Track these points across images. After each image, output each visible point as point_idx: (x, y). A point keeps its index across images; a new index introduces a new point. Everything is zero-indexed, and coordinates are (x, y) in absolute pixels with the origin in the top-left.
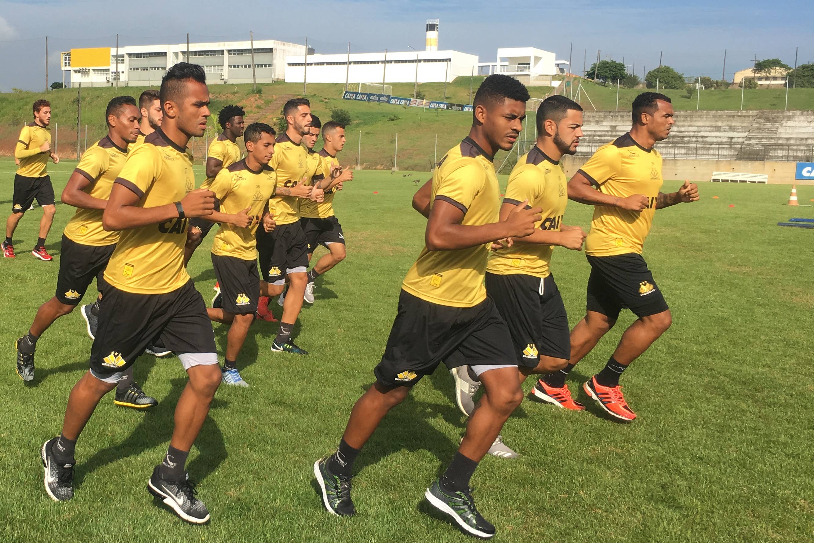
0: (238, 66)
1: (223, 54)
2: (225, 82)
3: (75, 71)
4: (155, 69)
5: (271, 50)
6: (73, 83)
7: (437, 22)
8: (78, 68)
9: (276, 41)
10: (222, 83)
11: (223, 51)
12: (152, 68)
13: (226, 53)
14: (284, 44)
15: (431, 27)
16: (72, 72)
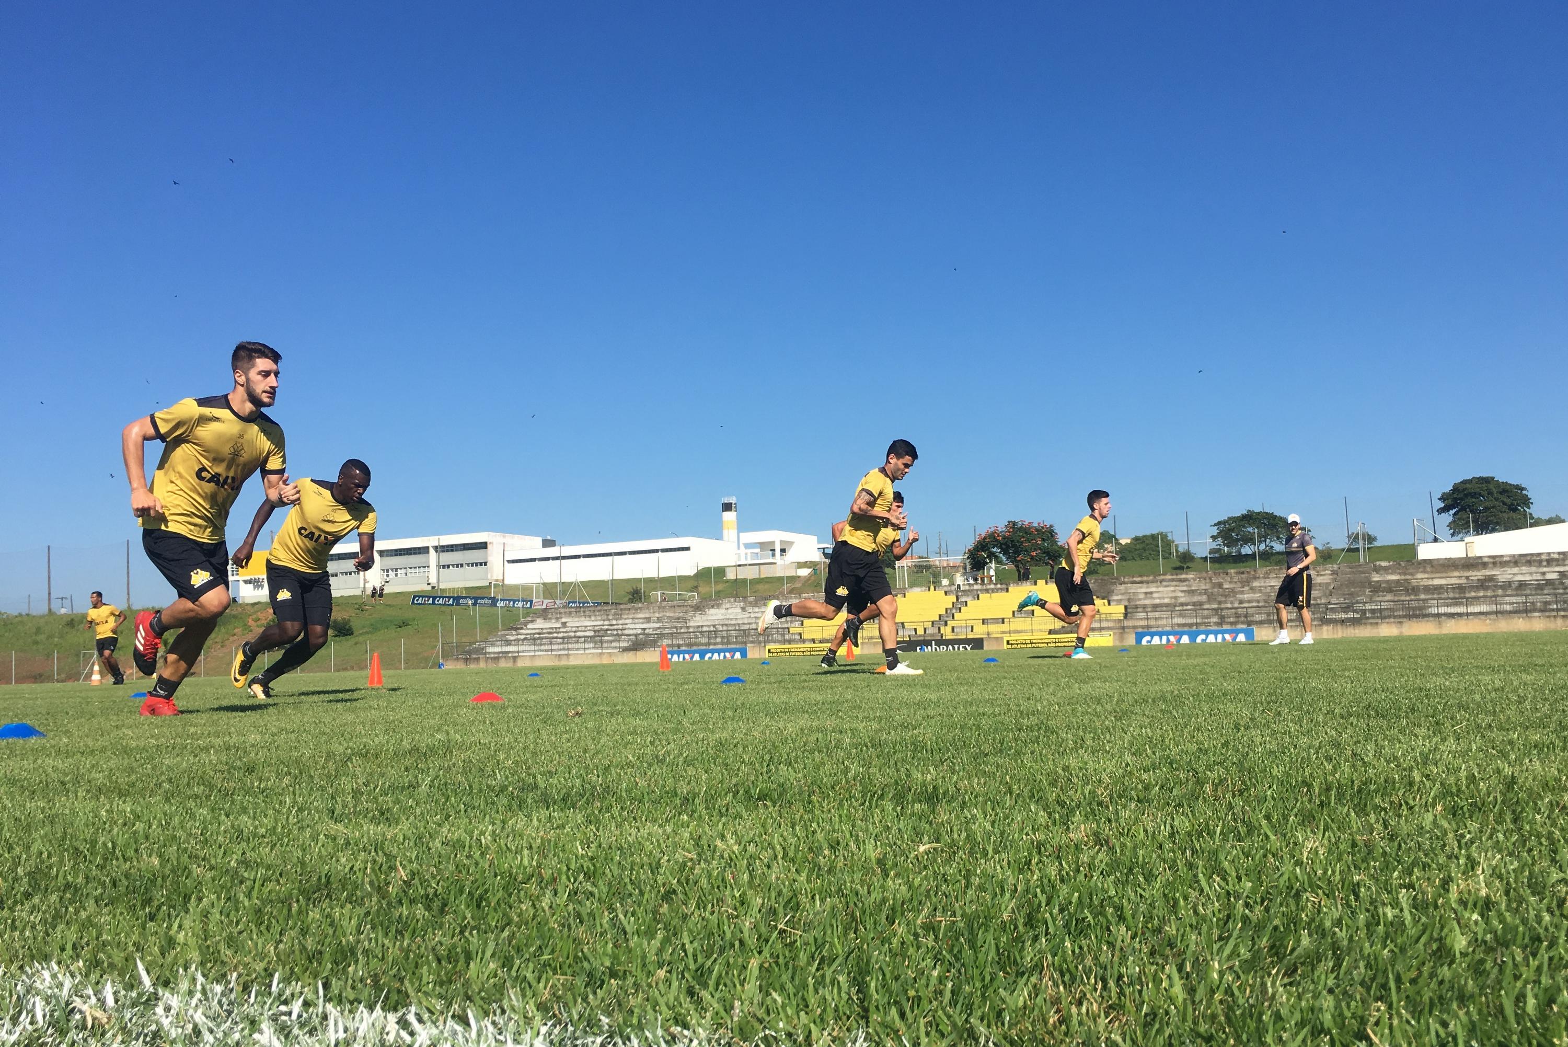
0: (448, 566)
1: (428, 552)
2: (433, 588)
3: (246, 582)
4: (346, 573)
5: (483, 546)
6: (243, 597)
7: (733, 500)
8: (248, 578)
9: (491, 533)
10: (429, 588)
11: (428, 548)
12: (342, 573)
13: (432, 551)
14: (504, 537)
15: (727, 507)
16: (241, 583)
